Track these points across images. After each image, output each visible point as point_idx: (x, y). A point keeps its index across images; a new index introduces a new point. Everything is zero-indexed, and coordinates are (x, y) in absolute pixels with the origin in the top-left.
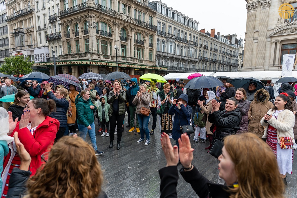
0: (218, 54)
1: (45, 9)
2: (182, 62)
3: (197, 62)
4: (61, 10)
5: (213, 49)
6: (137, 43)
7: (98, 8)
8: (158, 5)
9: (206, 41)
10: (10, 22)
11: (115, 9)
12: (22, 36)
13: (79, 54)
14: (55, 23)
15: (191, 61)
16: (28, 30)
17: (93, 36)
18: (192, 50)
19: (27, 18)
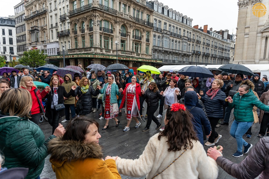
0: (210, 48)
1: (57, 10)
2: (176, 56)
3: (190, 55)
4: (70, 10)
5: (205, 43)
6: (135, 38)
7: (101, 8)
8: (155, 4)
9: (199, 37)
10: (28, 21)
11: (117, 9)
12: (37, 33)
13: (85, 49)
14: (65, 21)
15: (185, 55)
16: (42, 27)
17: (97, 32)
18: (185, 44)
19: (41, 18)
